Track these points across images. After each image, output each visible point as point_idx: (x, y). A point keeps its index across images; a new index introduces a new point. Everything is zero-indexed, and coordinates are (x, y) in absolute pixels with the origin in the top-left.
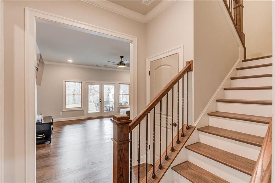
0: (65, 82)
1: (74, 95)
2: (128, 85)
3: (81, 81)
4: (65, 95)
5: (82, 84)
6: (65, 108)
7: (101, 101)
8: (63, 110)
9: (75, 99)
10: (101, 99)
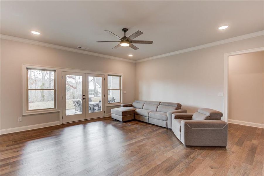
0: (27, 69)
1: (42, 89)
2: (119, 77)
3: (54, 69)
4: (28, 90)
5: (56, 72)
6: (28, 110)
7: (84, 99)
8: (24, 114)
9: (44, 95)
10: (84, 96)
